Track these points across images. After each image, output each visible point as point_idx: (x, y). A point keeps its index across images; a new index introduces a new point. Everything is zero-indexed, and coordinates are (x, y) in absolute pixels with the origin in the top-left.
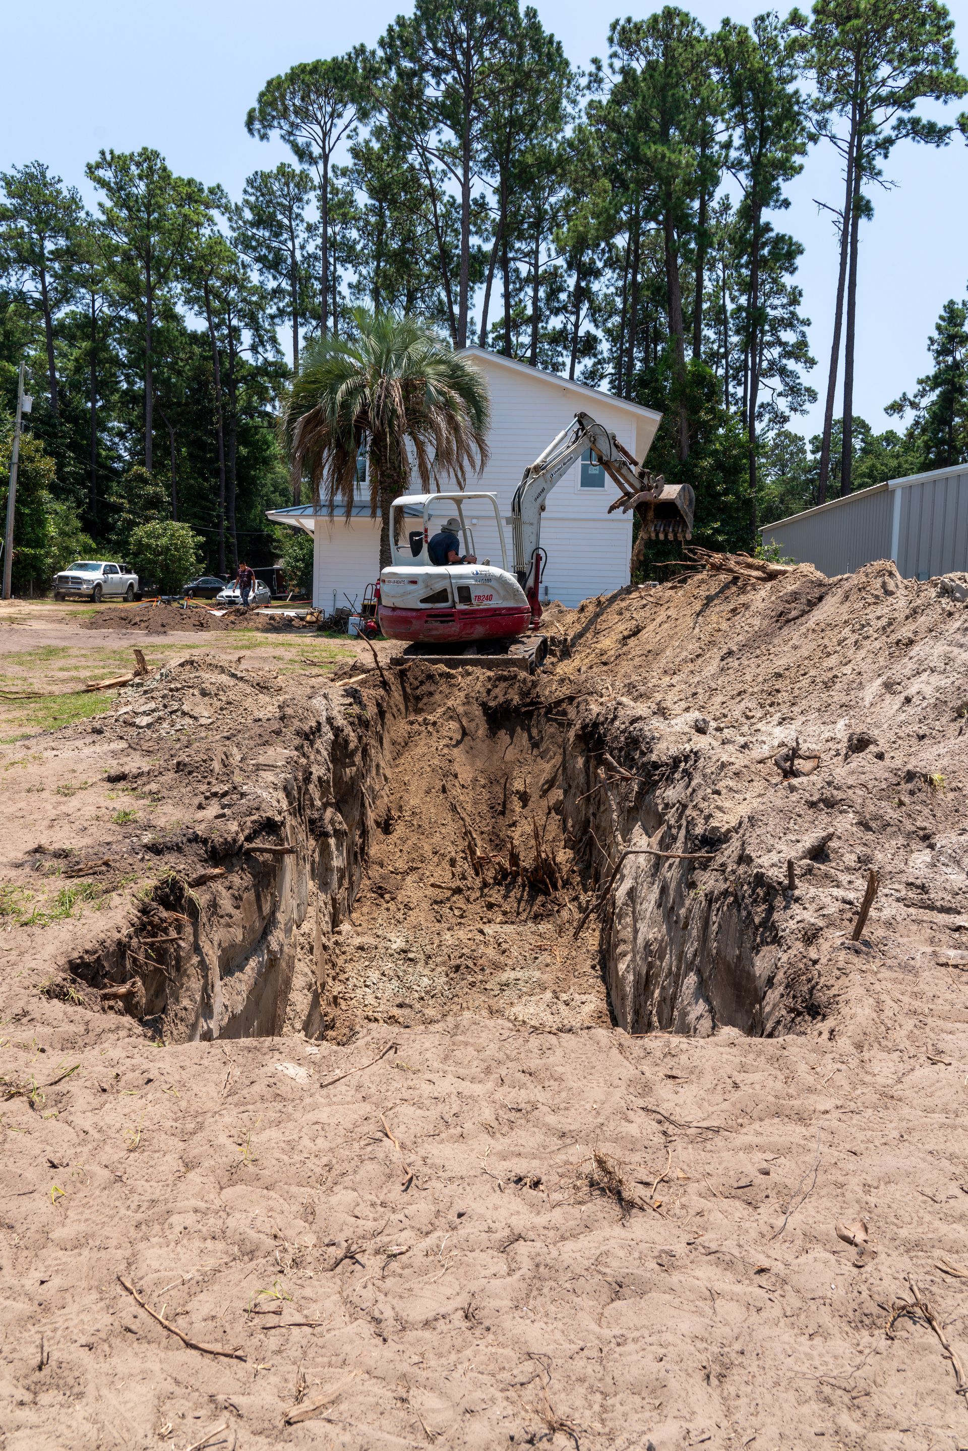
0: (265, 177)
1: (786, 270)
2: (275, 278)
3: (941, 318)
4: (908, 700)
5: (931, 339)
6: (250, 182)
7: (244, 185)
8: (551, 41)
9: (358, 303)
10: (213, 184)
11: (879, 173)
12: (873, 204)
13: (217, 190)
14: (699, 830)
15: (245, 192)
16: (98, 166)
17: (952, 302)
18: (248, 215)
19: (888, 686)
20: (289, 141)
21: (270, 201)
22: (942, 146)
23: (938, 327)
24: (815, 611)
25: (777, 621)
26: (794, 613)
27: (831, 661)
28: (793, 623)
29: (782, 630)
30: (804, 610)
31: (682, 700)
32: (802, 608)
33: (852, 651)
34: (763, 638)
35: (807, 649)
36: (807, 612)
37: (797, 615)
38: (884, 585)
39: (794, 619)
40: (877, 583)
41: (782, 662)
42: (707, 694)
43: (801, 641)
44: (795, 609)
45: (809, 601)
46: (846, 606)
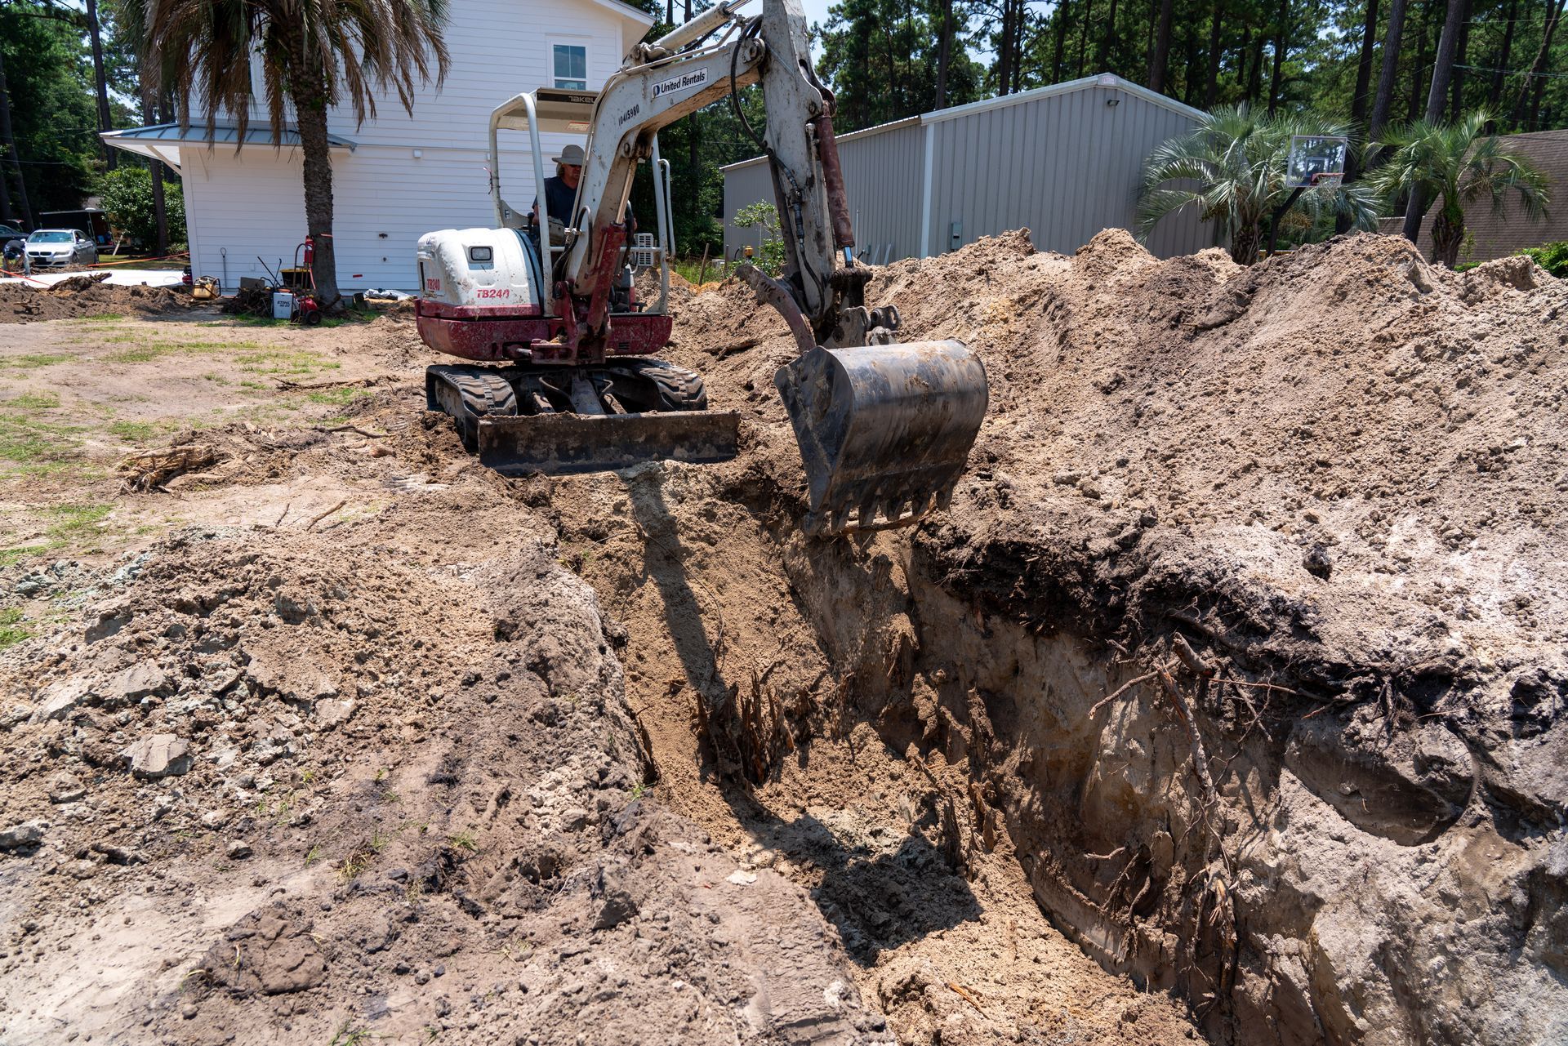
24: (1255, 313)
25: (1173, 327)
26: (1211, 315)
27: (1401, 410)
28: (1218, 332)
29: (1198, 344)
30: (1233, 312)
31: (1102, 472)
32: (1230, 308)
33: (1457, 397)
34: (1163, 356)
35: (1323, 385)
36: (1240, 315)
37: (1221, 318)
38: (1414, 276)
39: (1217, 325)
40: (1400, 272)
41: (1284, 408)
42: (1155, 463)
43: (1299, 369)
44: (1209, 309)
45: (1239, 296)
46: (1346, 312)
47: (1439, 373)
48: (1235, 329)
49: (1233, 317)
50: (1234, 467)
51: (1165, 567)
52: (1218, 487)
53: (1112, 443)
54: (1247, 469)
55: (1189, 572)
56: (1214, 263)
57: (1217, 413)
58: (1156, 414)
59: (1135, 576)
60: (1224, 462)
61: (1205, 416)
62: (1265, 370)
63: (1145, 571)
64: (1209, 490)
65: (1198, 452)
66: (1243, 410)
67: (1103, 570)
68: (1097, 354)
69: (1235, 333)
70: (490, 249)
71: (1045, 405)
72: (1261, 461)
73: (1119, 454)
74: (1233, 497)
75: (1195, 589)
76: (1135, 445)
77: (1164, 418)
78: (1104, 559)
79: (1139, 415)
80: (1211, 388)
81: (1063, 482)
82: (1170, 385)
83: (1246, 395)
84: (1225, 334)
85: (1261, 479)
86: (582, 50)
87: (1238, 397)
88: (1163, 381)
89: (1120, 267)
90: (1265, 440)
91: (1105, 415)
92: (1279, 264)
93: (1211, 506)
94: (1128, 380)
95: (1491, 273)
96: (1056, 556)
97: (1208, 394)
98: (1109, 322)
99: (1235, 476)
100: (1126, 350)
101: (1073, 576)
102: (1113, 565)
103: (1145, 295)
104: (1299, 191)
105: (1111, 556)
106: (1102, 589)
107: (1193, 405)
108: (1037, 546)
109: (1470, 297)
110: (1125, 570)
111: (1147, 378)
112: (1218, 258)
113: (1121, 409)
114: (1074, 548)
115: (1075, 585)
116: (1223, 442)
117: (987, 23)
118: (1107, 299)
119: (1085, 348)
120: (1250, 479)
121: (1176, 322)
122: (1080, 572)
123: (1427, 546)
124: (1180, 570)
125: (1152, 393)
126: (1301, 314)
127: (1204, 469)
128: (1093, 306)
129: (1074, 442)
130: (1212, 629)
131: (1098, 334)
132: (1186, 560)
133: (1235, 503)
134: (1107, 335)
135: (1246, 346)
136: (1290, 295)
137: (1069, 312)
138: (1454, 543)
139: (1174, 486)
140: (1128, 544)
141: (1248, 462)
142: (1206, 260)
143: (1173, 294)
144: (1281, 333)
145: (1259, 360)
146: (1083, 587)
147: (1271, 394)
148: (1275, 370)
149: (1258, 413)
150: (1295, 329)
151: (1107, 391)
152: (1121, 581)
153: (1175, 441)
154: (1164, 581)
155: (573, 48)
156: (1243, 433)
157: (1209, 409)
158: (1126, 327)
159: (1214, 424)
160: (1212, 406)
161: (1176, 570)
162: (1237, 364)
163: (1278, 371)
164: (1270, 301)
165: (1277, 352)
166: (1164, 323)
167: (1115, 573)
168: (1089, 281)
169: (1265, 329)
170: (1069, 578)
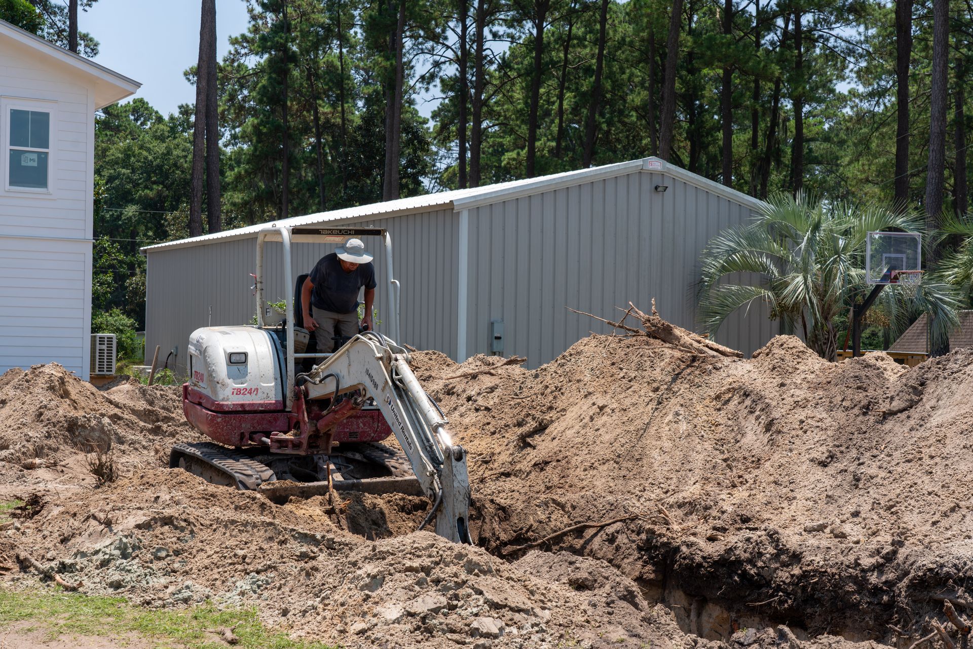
24: (928, 401)
25: (865, 414)
26: (894, 404)
28: (903, 416)
29: (888, 425)
30: (912, 400)
31: (843, 522)
32: (909, 397)
34: (863, 436)
36: (917, 403)
37: (903, 405)
39: (901, 411)
42: (881, 511)
44: (892, 398)
45: (914, 388)
48: (916, 413)
49: (912, 405)
50: (944, 509)
51: (924, 565)
52: (934, 523)
53: (841, 502)
54: (953, 510)
55: (942, 566)
56: (879, 364)
57: (919, 474)
58: (872, 478)
59: (900, 579)
60: (934, 507)
61: (910, 477)
62: (947, 441)
63: (906, 573)
64: (928, 527)
65: (912, 502)
66: (938, 471)
67: (873, 578)
68: (805, 437)
69: (916, 416)
70: (246, 354)
71: (772, 478)
72: (962, 504)
73: (852, 509)
74: (947, 529)
75: (948, 575)
76: (861, 501)
77: (878, 480)
78: (873, 571)
79: (858, 480)
80: (910, 457)
81: (814, 530)
82: (875, 457)
83: (938, 460)
84: (909, 417)
85: (964, 516)
86: (47, 115)
87: (932, 462)
88: (868, 454)
89: (801, 367)
90: (960, 489)
91: (828, 482)
92: (938, 363)
93: (933, 536)
94: (839, 455)
96: (833, 575)
97: (909, 461)
98: (808, 412)
99: (945, 515)
100: (829, 432)
101: (851, 587)
102: (881, 573)
103: (834, 390)
104: (879, 288)
105: (879, 568)
106: (877, 591)
107: (899, 469)
108: (815, 571)
110: (891, 576)
111: (854, 453)
112: (883, 359)
113: (840, 478)
114: (848, 566)
115: (853, 593)
116: (930, 494)
117: (437, 64)
118: (801, 394)
119: (794, 433)
120: (956, 516)
121: (866, 409)
122: (855, 583)
124: (935, 566)
125: (863, 464)
126: (965, 400)
127: (920, 513)
128: (789, 400)
129: (811, 503)
130: (963, 601)
131: (802, 422)
132: (938, 559)
133: (950, 533)
134: (809, 421)
135: (928, 425)
136: (954, 387)
137: (768, 405)
139: (902, 525)
140: (890, 557)
141: (952, 505)
142: (873, 361)
143: (859, 388)
144: (953, 414)
145: (942, 434)
146: (859, 594)
147: (957, 458)
148: (955, 441)
149: (950, 471)
150: (963, 412)
151: (823, 464)
152: (890, 584)
153: (892, 496)
154: (925, 575)
155: (32, 112)
156: (943, 486)
157: (912, 472)
158: (824, 415)
159: (919, 482)
160: (913, 468)
161: (931, 566)
162: (926, 439)
163: (958, 441)
164: (939, 391)
165: (954, 428)
166: (856, 411)
167: (884, 579)
168: (778, 380)
169: (940, 412)
170: (848, 588)
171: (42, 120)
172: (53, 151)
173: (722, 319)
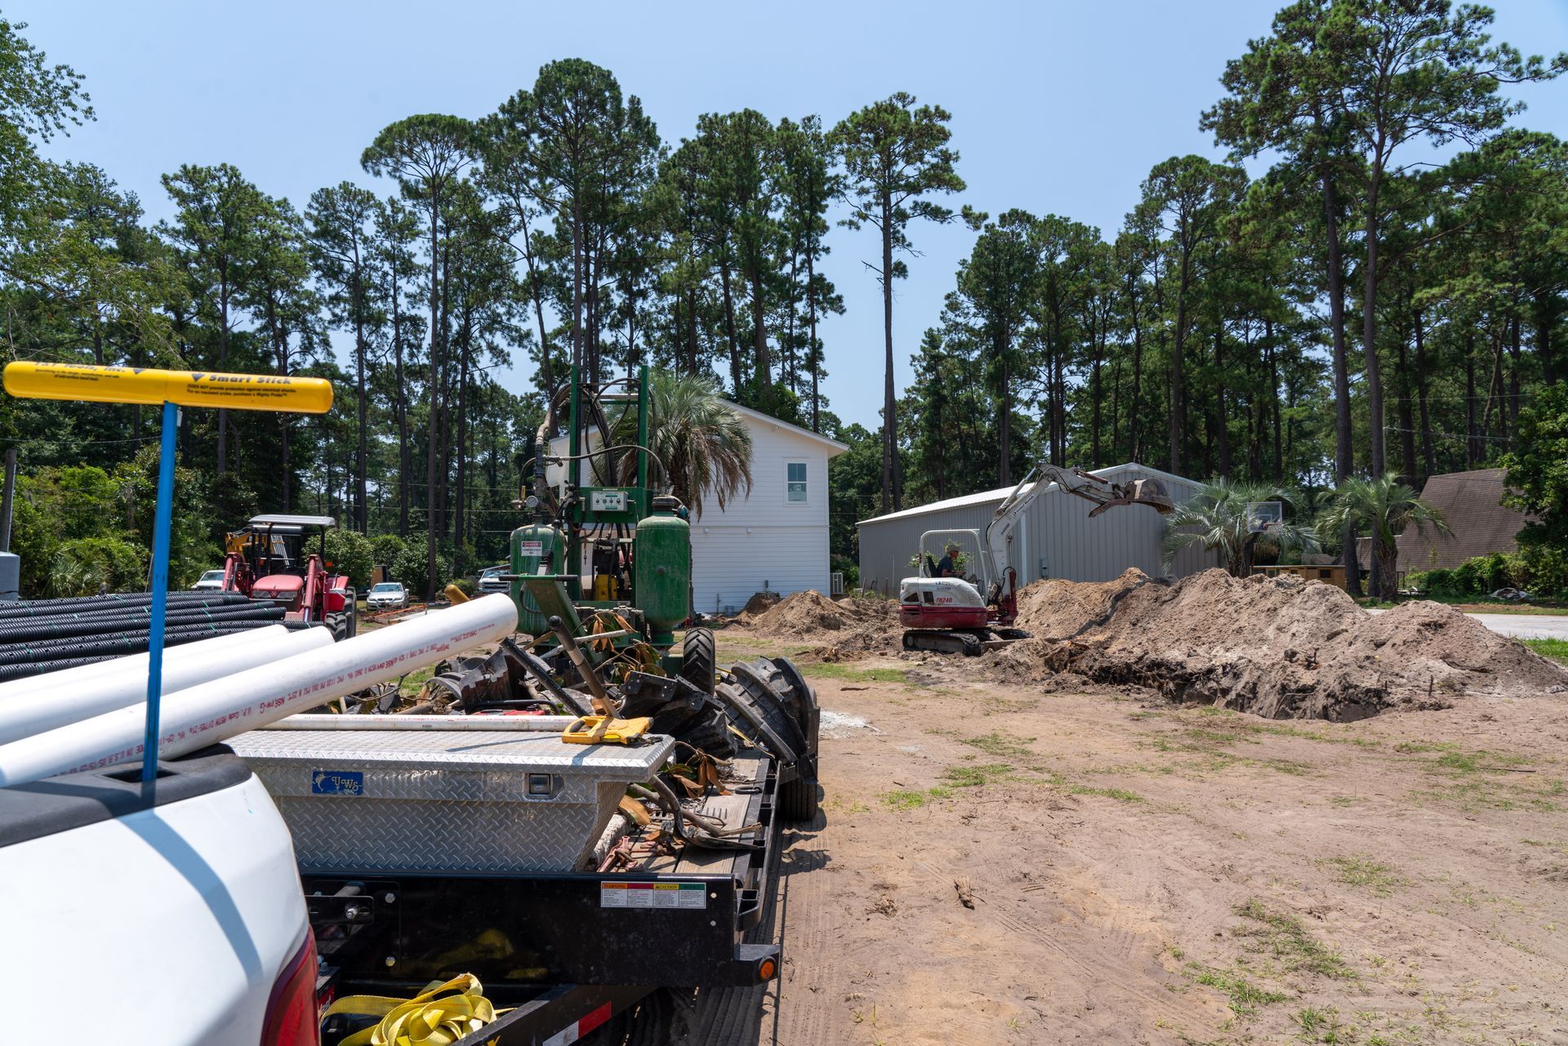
0: (328, 193)
1: (835, 311)
2: (330, 285)
3: (924, 341)
4: (1294, 635)
5: (912, 356)
6: (315, 198)
7: (309, 200)
8: (648, 122)
9: (413, 312)
10: (280, 198)
11: (910, 245)
12: (908, 269)
13: (284, 204)
14: (1293, 687)
15: (310, 206)
16: (176, 178)
17: (931, 330)
18: (310, 226)
19: (1280, 629)
20: (395, 177)
21: (332, 215)
22: (945, 223)
23: (923, 349)
24: (1181, 595)
27: (1221, 620)
28: (1170, 602)
29: (1163, 606)
30: (1175, 595)
32: (1173, 594)
33: (1235, 615)
34: (1152, 612)
35: (1200, 615)
36: (1177, 596)
37: (1171, 598)
38: (1227, 581)
39: (1170, 600)
40: (1222, 580)
41: (1189, 623)
43: (1193, 612)
46: (1208, 593)
47: (1231, 609)
48: (1175, 601)
49: (1174, 597)
51: (1151, 660)
55: (1158, 660)
57: (1169, 626)
58: (1151, 629)
61: (1165, 628)
62: (1183, 612)
63: (1145, 663)
66: (1176, 625)
67: (1135, 665)
75: (1160, 664)
76: (1144, 639)
77: (1153, 629)
79: (1145, 630)
80: (1168, 619)
83: (1177, 620)
84: (1172, 603)
85: (1181, 643)
86: (805, 464)
94: (1141, 620)
95: (1252, 580)
97: (1166, 621)
99: (1174, 642)
104: (1258, 534)
105: (1136, 663)
106: (1135, 672)
107: (1161, 625)
109: (1245, 587)
110: (1141, 665)
111: (1147, 619)
114: (1126, 662)
117: (1035, 393)
121: (1156, 600)
123: (1222, 652)
124: (1155, 661)
126: (1194, 594)
130: (1163, 672)
132: (1157, 658)
135: (1178, 605)
136: (1191, 589)
138: (1227, 650)
139: (1154, 645)
140: (1142, 658)
143: (1154, 591)
144: (1188, 601)
145: (1182, 610)
147: (1185, 619)
148: (1186, 612)
149: (1181, 625)
150: (1192, 600)
151: (1134, 624)
155: (798, 464)
159: (1168, 629)
162: (1175, 611)
164: (1187, 590)
165: (1187, 607)
166: (1152, 601)
169: (1184, 600)
171: (803, 467)
172: (808, 483)
173: (1175, 553)
